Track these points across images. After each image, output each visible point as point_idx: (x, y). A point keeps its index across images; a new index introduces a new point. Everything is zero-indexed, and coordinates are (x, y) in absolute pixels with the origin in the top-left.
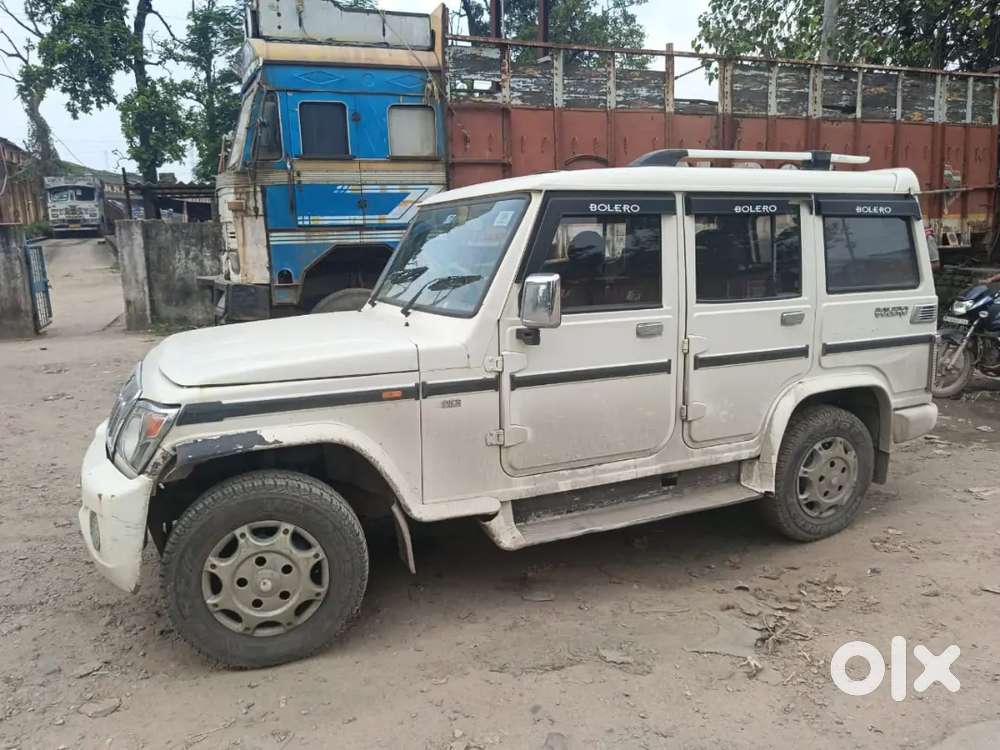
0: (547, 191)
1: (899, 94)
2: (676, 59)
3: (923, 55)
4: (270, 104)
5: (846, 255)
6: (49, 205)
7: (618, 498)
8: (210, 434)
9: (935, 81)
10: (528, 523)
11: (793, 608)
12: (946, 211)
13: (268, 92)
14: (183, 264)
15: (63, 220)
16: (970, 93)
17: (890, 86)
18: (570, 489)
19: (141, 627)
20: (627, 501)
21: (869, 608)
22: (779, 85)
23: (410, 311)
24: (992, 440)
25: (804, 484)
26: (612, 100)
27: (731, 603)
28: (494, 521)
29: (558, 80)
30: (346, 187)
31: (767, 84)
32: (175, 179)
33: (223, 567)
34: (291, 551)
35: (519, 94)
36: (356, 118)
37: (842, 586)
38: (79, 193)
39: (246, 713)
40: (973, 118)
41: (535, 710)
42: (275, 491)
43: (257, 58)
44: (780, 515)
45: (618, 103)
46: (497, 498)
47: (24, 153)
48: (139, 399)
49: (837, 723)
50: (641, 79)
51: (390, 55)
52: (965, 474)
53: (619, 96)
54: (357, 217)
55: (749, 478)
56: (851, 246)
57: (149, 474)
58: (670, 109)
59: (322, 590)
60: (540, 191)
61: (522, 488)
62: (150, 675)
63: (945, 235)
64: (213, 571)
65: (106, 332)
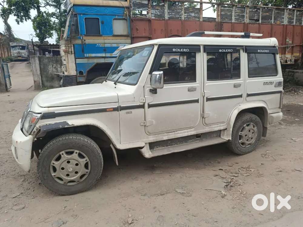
0: (159, 45)
1: (273, 15)
2: (203, 4)
3: (281, 3)
4: (75, 18)
5: (256, 66)
6: (12, 51)
7: (182, 142)
8: (51, 122)
9: (284, 11)
10: (154, 150)
11: (236, 176)
12: (287, 52)
13: (75, 14)
14: (51, 69)
15: (16, 56)
16: (295, 15)
17: (270, 13)
18: (167, 139)
19: (33, 182)
20: (185, 142)
21: (260, 175)
22: (236, 13)
23: (117, 83)
24: (299, 123)
25: (241, 137)
26: (183, 17)
27: (217, 174)
28: (143, 149)
29: (166, 10)
30: (99, 45)
31: (232, 12)
32: (48, 43)
33: (57, 164)
34: (78, 159)
35: (154, 15)
36: (103, 23)
37: (252, 169)
38: (21, 47)
39: (64, 209)
40: (296, 23)
41: (155, 208)
42: (72, 140)
43: (71, 3)
44: (233, 147)
45: (185, 18)
46: (144, 142)
47: (3, 35)
48: (30, 111)
49: (249, 212)
50: (192, 10)
51: (113, 3)
52: (291, 134)
53: (185, 16)
54: (103, 54)
55: (223, 135)
56: (258, 63)
57: (32, 135)
58: (201, 20)
59: (88, 171)
60: (157, 44)
61: (152, 139)
62: (35, 197)
63: (286, 60)
64: (53, 165)
65: (28, 90)
